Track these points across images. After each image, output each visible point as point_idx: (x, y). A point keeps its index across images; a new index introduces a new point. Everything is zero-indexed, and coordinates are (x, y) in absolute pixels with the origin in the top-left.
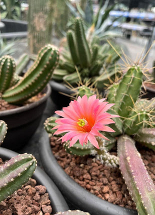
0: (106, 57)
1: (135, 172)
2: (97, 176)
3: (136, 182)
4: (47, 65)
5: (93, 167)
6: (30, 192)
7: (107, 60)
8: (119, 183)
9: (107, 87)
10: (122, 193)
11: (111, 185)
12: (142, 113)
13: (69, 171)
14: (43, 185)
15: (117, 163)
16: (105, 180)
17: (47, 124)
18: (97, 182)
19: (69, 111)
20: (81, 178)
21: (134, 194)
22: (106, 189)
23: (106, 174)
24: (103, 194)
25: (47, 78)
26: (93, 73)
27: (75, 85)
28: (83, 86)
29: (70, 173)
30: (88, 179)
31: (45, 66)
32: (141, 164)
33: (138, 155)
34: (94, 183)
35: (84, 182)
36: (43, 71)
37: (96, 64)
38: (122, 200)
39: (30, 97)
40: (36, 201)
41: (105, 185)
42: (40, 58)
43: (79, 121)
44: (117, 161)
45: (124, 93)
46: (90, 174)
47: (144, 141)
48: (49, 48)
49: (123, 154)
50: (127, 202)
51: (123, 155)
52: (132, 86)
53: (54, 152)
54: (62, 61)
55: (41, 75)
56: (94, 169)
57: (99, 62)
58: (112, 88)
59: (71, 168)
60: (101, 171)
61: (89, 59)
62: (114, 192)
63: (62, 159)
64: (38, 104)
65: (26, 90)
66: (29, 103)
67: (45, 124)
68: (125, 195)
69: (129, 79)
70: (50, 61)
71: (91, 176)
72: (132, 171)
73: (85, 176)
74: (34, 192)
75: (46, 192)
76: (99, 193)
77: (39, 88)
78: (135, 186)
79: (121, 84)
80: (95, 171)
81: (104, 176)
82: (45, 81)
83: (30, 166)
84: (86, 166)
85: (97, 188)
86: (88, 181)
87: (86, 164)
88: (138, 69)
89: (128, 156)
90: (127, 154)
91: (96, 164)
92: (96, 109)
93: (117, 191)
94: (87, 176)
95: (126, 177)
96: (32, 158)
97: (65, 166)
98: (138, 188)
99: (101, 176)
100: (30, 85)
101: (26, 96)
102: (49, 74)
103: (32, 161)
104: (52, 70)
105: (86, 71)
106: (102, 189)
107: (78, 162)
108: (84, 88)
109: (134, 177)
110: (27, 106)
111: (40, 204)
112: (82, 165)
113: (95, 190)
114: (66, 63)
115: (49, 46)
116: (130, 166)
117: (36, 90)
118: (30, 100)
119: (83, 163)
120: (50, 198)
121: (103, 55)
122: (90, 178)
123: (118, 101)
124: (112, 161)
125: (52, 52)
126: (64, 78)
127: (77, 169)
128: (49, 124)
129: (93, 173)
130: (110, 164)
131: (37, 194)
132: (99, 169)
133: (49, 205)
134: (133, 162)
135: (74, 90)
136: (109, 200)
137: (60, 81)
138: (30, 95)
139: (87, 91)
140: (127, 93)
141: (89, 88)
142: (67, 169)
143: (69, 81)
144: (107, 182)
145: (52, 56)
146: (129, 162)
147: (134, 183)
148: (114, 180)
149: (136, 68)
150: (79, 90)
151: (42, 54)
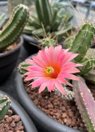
0: (63, 17)
1: (87, 105)
2: (58, 105)
3: (89, 113)
4: (20, 21)
5: (55, 98)
6: (8, 121)
7: (63, 19)
8: (73, 110)
9: (65, 39)
10: (76, 118)
11: (68, 112)
12: (92, 60)
13: (37, 102)
14: (17, 115)
15: (73, 96)
16: (64, 109)
17: (20, 68)
18: (58, 109)
19: (38, 60)
20: (46, 107)
21: (87, 121)
22: (64, 115)
23: (64, 103)
24: (62, 119)
25: (20, 31)
26: (54, 29)
27: (42, 37)
28: (48, 38)
29: (38, 103)
30: (51, 108)
31: (18, 22)
32: (92, 98)
33: (88, 91)
34: (56, 111)
35: (49, 110)
36: (16, 26)
37: (56, 23)
38: (76, 123)
39: (8, 46)
40: (13, 127)
41: (64, 112)
42: (14, 15)
43: (47, 69)
44: (73, 95)
45: (79, 44)
46: (53, 104)
47: (91, 80)
48: (21, 7)
49: (77, 89)
50: (79, 124)
51: (78, 91)
52: (86, 38)
53: (26, 88)
54: (31, 20)
55: (15, 29)
56: (56, 100)
57: (58, 21)
58: (69, 40)
59: (39, 99)
60: (60, 102)
61: (51, 19)
62: (70, 117)
63: (32, 93)
64: (14, 51)
65: (4, 41)
66: (8, 50)
67: (18, 67)
68: (78, 119)
69: (84, 33)
70: (22, 17)
71: (53, 105)
72: (85, 104)
73: (49, 106)
74: (11, 121)
75: (20, 120)
76: (59, 118)
77: (14, 39)
78: (88, 116)
79: (77, 37)
80: (56, 102)
81: (63, 105)
82: (18, 34)
83: (5, 107)
84: (50, 98)
85: (58, 115)
86: (51, 109)
87: (49, 97)
88: (92, 25)
89: (81, 92)
90: (80, 90)
91: (57, 97)
92: (62, 58)
93: (72, 116)
94: (50, 106)
95: (80, 107)
96: (7, 99)
97: (34, 97)
98: (90, 118)
99: (61, 105)
100: (7, 37)
101: (5, 45)
102: (21, 29)
103: (6, 102)
104: (23, 26)
105: (48, 27)
106: (62, 115)
107: (44, 95)
108: (48, 40)
109: (87, 109)
110: (6, 53)
111: (16, 129)
112: (46, 97)
113: (56, 116)
114: (34, 21)
115: (21, 5)
116: (84, 100)
117: (12, 41)
118: (8, 48)
119: (48, 96)
120: (23, 125)
121: (60, 16)
122: (53, 107)
123: (74, 50)
124: (70, 95)
125: (23, 10)
126: (33, 32)
127: (43, 100)
128: (22, 68)
129: (55, 104)
130: (68, 98)
131: (13, 123)
132: (59, 100)
133: (23, 130)
134: (85, 96)
135: (40, 41)
136: (67, 124)
137: (30, 34)
138: (7, 44)
139: (50, 42)
140: (81, 44)
141: (52, 40)
142: (36, 100)
143: (37, 35)
144: (65, 110)
145: (23, 13)
146: (82, 96)
147: (87, 113)
148: (70, 108)
149: (90, 24)
150: (44, 41)
151: (16, 12)
